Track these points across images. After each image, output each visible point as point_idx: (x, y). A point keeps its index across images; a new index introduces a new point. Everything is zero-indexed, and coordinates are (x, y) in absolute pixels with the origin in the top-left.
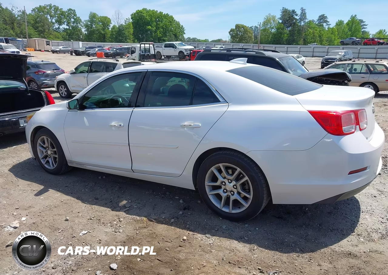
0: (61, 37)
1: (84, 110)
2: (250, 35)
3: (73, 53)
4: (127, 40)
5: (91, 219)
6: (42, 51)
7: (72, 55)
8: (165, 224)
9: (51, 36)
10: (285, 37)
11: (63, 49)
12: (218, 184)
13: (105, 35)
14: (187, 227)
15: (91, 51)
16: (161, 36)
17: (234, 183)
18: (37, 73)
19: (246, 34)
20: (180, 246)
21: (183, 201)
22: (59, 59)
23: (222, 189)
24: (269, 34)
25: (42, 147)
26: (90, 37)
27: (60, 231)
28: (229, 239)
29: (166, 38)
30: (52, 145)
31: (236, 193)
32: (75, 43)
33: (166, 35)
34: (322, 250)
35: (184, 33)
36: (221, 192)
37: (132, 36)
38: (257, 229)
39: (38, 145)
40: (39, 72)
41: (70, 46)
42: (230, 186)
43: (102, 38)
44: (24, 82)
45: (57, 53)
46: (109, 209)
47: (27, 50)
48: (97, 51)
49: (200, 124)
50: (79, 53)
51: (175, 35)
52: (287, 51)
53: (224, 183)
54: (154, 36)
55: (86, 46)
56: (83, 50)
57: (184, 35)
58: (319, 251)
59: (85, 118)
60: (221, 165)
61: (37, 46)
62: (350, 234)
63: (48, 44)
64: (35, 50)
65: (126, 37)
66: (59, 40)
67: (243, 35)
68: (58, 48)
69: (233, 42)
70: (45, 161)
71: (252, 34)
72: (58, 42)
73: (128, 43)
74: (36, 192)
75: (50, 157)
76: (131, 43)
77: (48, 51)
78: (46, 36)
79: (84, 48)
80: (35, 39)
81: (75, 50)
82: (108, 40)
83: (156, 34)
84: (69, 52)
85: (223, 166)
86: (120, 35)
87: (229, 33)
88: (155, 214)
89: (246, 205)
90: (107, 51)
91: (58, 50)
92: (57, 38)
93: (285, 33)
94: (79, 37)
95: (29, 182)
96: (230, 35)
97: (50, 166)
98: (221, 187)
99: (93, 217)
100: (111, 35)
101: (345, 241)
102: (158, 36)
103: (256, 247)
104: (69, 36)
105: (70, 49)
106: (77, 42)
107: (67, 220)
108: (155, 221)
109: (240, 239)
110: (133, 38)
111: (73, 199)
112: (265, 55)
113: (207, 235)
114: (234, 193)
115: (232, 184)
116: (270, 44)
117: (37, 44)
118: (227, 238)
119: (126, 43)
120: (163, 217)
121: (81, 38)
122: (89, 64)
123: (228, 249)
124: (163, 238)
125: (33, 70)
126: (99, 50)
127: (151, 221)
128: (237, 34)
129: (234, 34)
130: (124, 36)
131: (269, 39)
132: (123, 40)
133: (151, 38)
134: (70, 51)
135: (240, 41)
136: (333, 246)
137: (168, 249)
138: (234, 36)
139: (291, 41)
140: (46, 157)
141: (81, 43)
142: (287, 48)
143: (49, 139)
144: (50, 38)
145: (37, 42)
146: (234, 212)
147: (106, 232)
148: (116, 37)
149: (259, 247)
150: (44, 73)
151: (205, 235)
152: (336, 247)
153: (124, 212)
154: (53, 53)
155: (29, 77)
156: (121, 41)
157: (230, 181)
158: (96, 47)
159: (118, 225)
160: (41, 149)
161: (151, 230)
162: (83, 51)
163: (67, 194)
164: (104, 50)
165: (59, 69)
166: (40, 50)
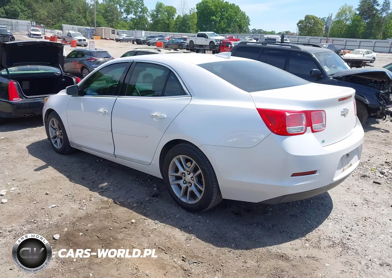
0: (127, 26)
1: (83, 96)
2: (320, 27)
3: (135, 42)
4: (190, 30)
5: (67, 196)
6: (108, 40)
7: (133, 43)
8: (127, 207)
9: (119, 25)
10: (362, 30)
11: (126, 38)
12: (179, 174)
13: (169, 25)
14: (144, 212)
15: (152, 41)
16: (225, 27)
17: (192, 174)
18: (89, 60)
19: (316, 26)
20: (125, 228)
21: (157, 188)
22: (121, 47)
23: (183, 180)
24: (343, 27)
25: (53, 128)
26: (155, 27)
27: (35, 202)
28: (173, 227)
29: (230, 29)
30: (59, 126)
31: (193, 185)
32: (139, 32)
33: (230, 25)
34: (257, 249)
35: (249, 25)
36: (181, 182)
37: (195, 26)
38: (208, 221)
39: (49, 125)
40: (91, 59)
41: (133, 35)
42: (188, 178)
43: (166, 28)
44: (59, 68)
45: (121, 42)
46: (88, 189)
47: (94, 38)
48: (157, 41)
49: (165, 116)
50: (140, 42)
51: (240, 26)
52: (360, 46)
53: (184, 175)
54: (218, 26)
55: (147, 35)
56: (144, 39)
57: (249, 26)
58: (254, 249)
59: (82, 103)
60: (181, 157)
61: (103, 35)
62: (298, 238)
63: (113, 33)
64: (101, 39)
65: (190, 27)
66: (125, 29)
67: (312, 28)
68: (122, 37)
69: (300, 35)
70: (55, 141)
71: (323, 26)
72: (124, 31)
73: (191, 33)
74: (37, 168)
75: (58, 138)
76: (194, 33)
77: (113, 40)
78: (114, 25)
79: (146, 37)
80: (102, 28)
81: (136, 39)
82: (172, 30)
83: (220, 24)
84: (131, 41)
85: (183, 158)
86: (184, 25)
87: (298, 24)
88: (123, 198)
89: (200, 197)
90: (167, 41)
91: (121, 38)
92: (124, 27)
93: (362, 25)
94: (144, 26)
95: (36, 159)
96: (298, 27)
97: (57, 146)
98: (182, 177)
99: (69, 194)
100: (175, 25)
101: (288, 244)
102: (222, 27)
103: (193, 237)
104: (135, 25)
105: (133, 37)
106: (140, 31)
107: (47, 194)
108: (119, 204)
109: (184, 228)
110: (196, 28)
111: (64, 176)
112: (300, 49)
113: (156, 221)
114: (191, 184)
115: (190, 176)
116: (343, 37)
117: (103, 33)
118: (172, 226)
119: (189, 33)
120: (129, 201)
121: (146, 28)
122: (133, 53)
123: (166, 236)
124: (115, 219)
125: (87, 57)
126: (159, 39)
127: (116, 203)
128: (306, 26)
129: (302, 25)
130: (187, 26)
131: (342, 32)
132: (186, 30)
133: (215, 28)
134: (133, 39)
135: (308, 34)
136: (271, 247)
137: (111, 229)
138: (302, 28)
139: (367, 35)
140: (55, 137)
141: (143, 32)
142: (360, 42)
143: (57, 121)
144: (118, 27)
145: (103, 30)
146: (190, 202)
147: (72, 208)
148: (180, 26)
149: (197, 237)
150: (96, 60)
151: (154, 220)
152: (274, 249)
153: (99, 193)
154: (117, 42)
155: (83, 64)
156: (184, 31)
157: (188, 173)
158: (157, 37)
159: (85, 203)
160: (52, 129)
161: (110, 211)
162: (144, 41)
163: (61, 171)
164: (164, 39)
165: (110, 57)
166: (106, 39)
